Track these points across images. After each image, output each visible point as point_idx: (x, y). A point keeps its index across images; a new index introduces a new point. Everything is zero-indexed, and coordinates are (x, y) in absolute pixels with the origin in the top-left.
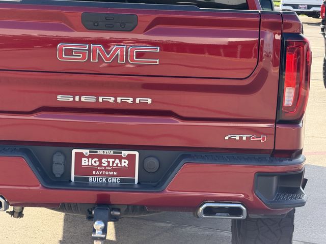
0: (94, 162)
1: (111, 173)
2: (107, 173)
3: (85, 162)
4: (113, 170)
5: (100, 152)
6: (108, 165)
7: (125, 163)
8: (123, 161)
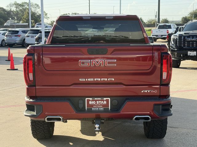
0: (94, 103)
1: (100, 106)
2: (99, 106)
3: (90, 103)
4: (101, 105)
5: (96, 99)
6: (99, 104)
7: (105, 102)
8: (104, 102)
